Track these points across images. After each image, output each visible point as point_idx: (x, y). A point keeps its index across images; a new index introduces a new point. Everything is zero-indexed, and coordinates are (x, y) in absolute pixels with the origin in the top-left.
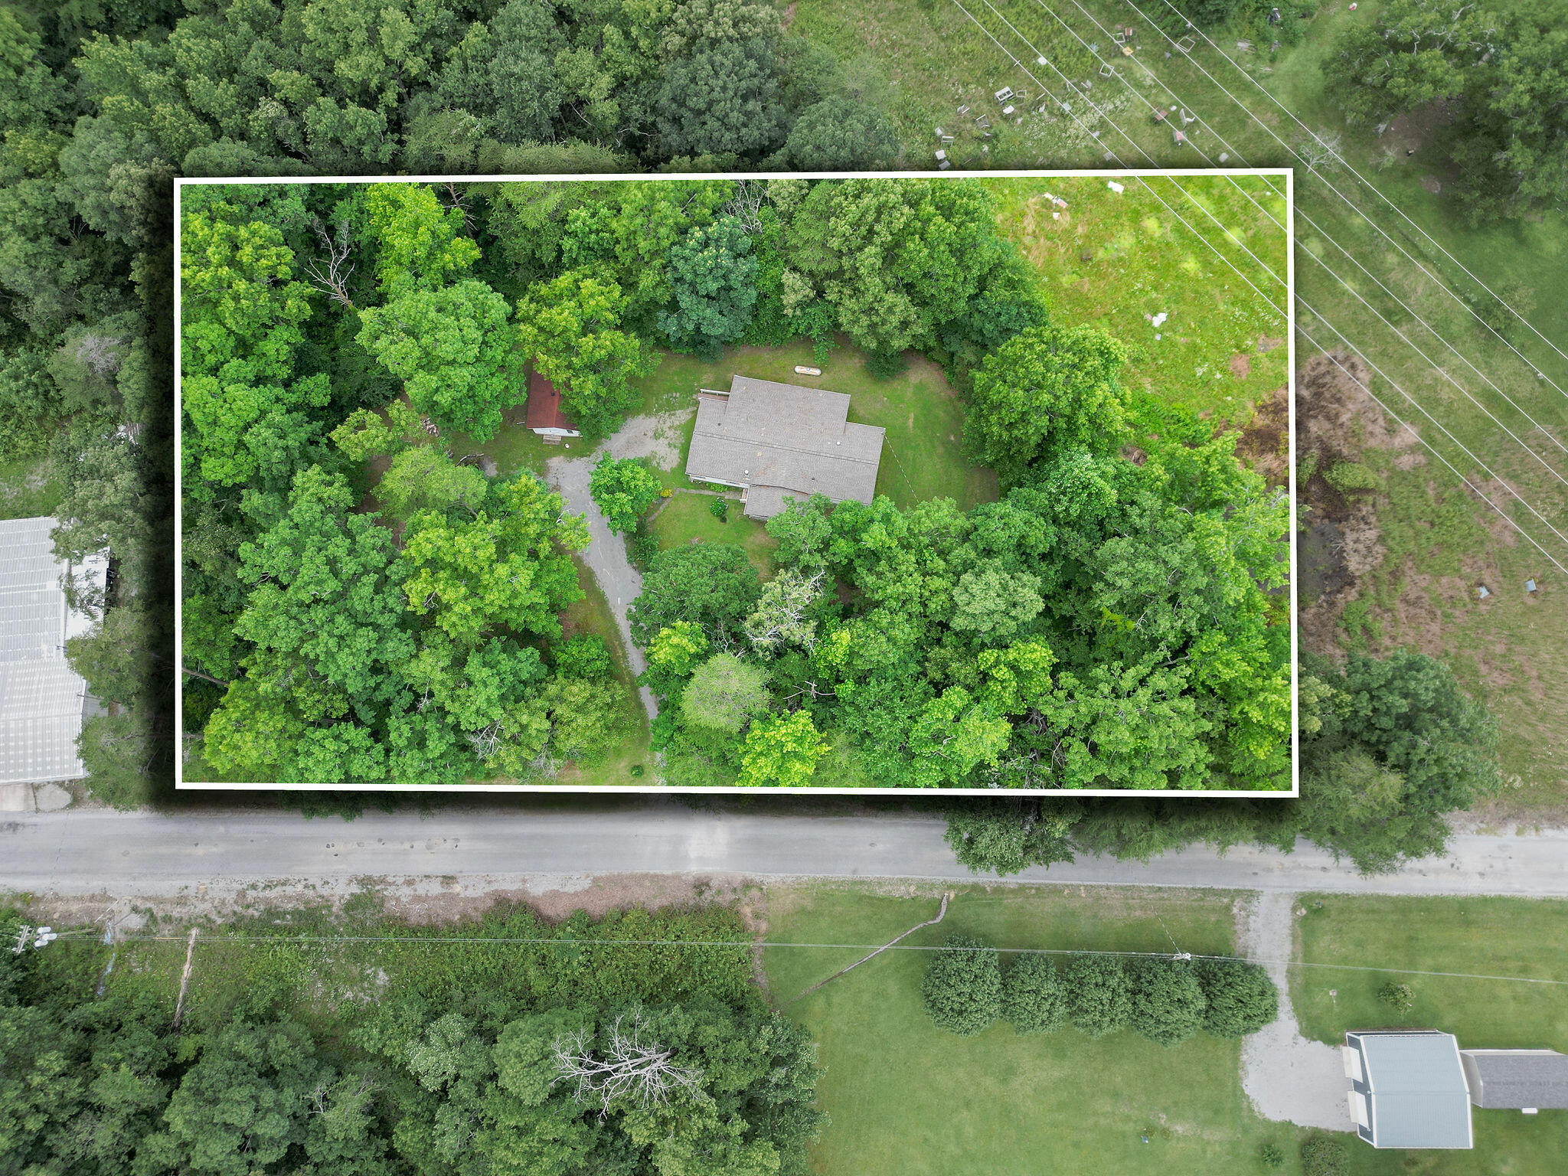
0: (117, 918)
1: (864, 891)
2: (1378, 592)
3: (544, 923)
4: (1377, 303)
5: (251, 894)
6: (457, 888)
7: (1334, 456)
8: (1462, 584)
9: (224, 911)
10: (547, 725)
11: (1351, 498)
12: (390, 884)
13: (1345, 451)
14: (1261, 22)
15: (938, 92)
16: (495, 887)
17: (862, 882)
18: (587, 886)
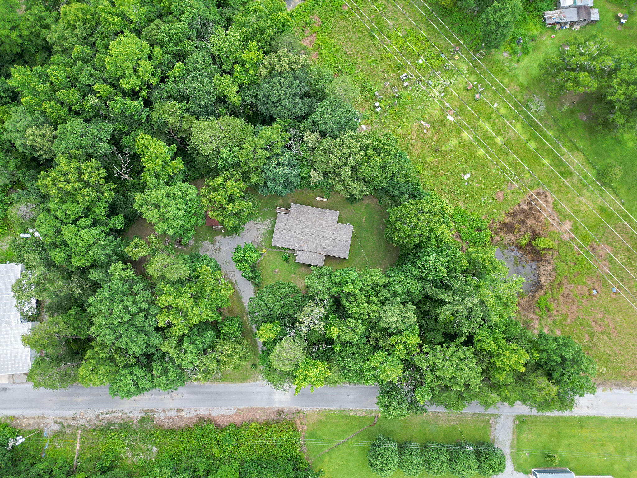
0: (49, 426)
1: (345, 414)
2: (552, 292)
3: (218, 427)
4: (557, 169)
5: (101, 417)
6: (183, 414)
7: (537, 234)
8: (586, 289)
9: (91, 423)
11: (543, 252)
12: (156, 412)
13: (541, 232)
14: (514, 45)
15: (376, 75)
16: (198, 413)
17: (344, 411)
18: (235, 413)
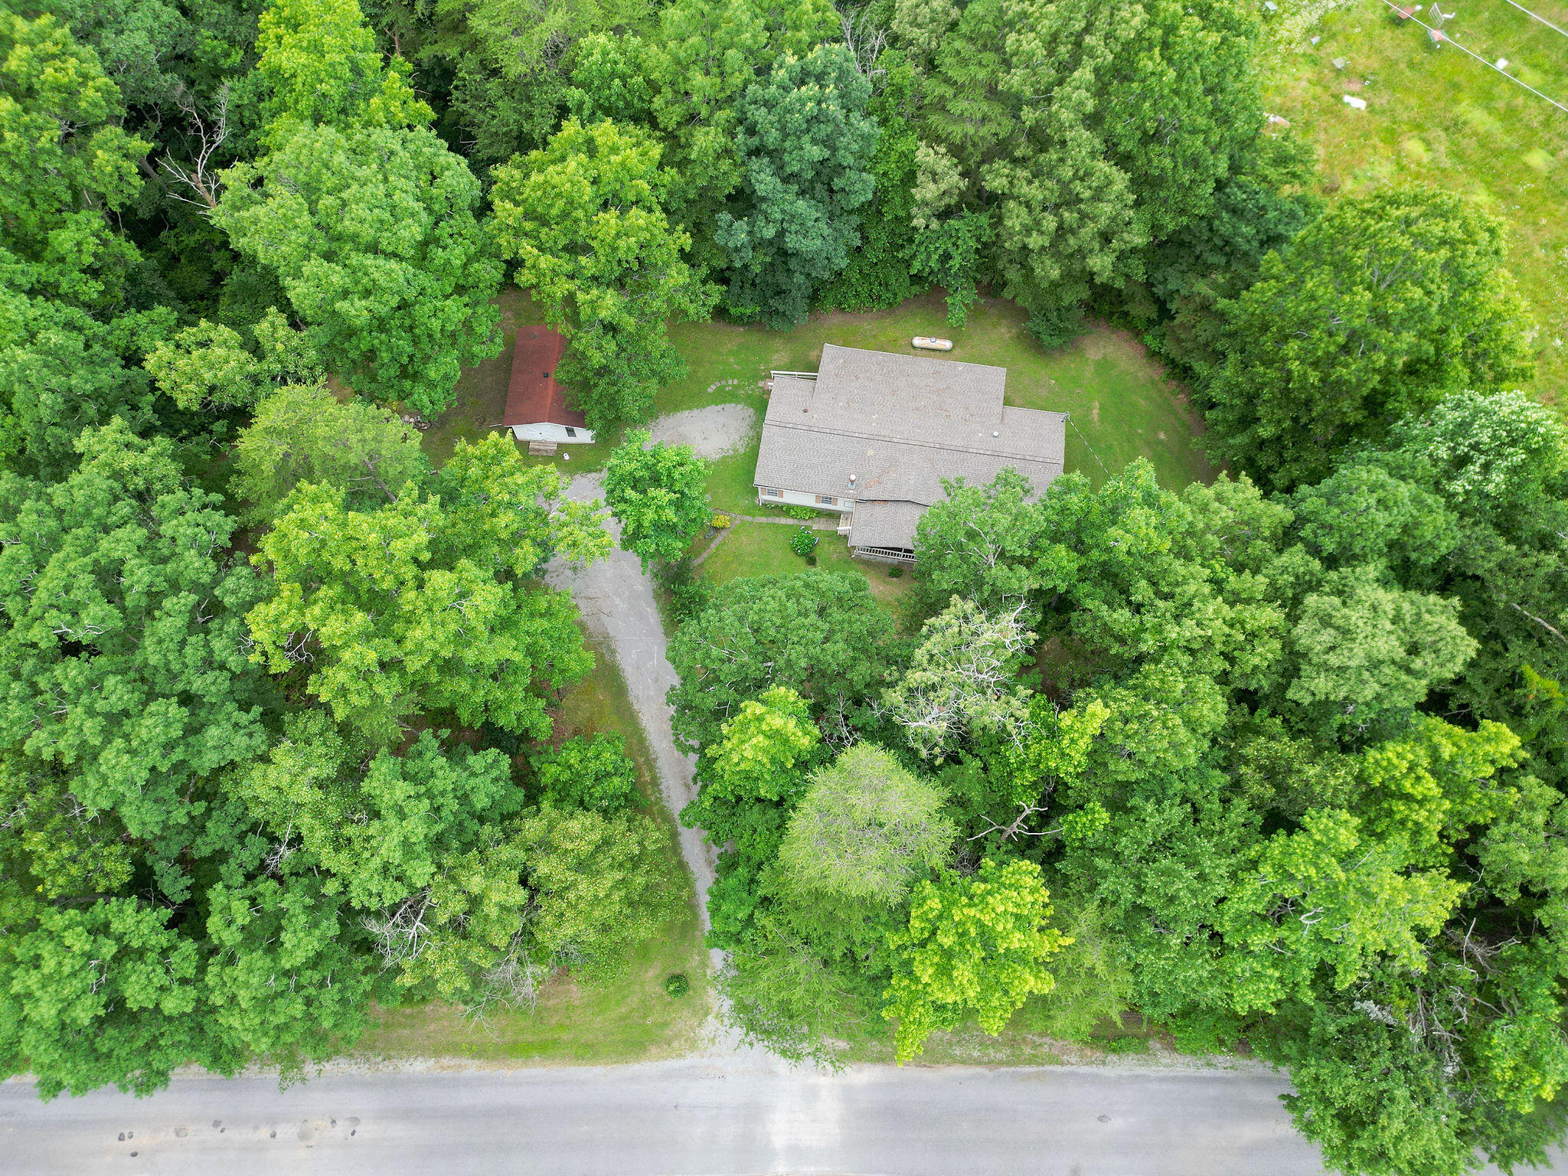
10: (520, 896)
